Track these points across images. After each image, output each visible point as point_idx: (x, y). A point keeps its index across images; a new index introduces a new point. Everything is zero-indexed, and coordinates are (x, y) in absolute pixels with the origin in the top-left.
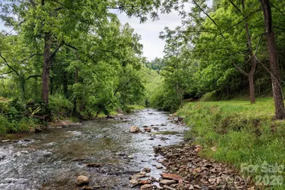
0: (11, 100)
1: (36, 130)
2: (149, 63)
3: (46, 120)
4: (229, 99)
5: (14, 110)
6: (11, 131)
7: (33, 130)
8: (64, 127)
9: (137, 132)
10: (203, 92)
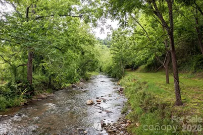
0: (7, 82)
1: (25, 103)
2: (102, 40)
3: (31, 95)
5: (9, 91)
6: (8, 107)
7: (22, 104)
8: (43, 99)
9: (91, 104)
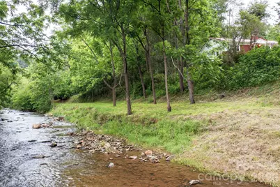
4: (94, 101)
10: (71, 94)
